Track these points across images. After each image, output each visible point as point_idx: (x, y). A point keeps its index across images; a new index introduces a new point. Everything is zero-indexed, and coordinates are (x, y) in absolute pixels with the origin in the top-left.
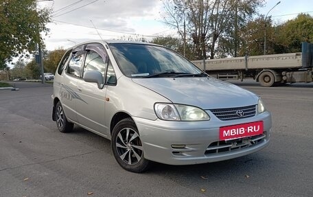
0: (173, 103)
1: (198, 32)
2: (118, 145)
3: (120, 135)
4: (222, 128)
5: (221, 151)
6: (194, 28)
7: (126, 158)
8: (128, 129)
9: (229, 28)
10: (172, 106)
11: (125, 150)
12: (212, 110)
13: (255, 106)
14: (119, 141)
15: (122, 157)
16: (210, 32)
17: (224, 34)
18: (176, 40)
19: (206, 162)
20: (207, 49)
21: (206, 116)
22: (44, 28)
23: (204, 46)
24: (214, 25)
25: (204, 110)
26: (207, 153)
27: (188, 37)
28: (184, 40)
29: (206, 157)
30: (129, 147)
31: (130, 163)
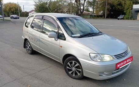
0: (98, 54)
2: (68, 67)
3: (69, 64)
7: (72, 73)
8: (73, 62)
11: (71, 70)
15: (70, 73)
20: (81, 5)
25: (112, 56)
29: (112, 76)
31: (74, 75)
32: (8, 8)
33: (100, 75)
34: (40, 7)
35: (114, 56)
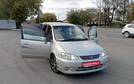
0: (66, 53)
1: (106, 6)
2: (52, 63)
3: (52, 60)
4: (83, 63)
5: (82, 70)
6: (105, 5)
7: (54, 68)
8: (54, 59)
9: (121, 5)
10: (66, 54)
11: (54, 65)
12: (80, 56)
13: (99, 54)
14: (52, 62)
15: (53, 67)
16: (112, 7)
17: (118, 8)
18: (96, 10)
19: (76, 73)
21: (77, 58)
22: (41, 5)
23: (109, 13)
24: (114, 4)
25: (77, 56)
26: (77, 70)
27: (101, 9)
28: (100, 10)
29: (76, 72)
30: (55, 64)
31: (55, 70)
32: (46, 17)
33: (65, 70)
34: (71, 17)
35: (79, 57)
